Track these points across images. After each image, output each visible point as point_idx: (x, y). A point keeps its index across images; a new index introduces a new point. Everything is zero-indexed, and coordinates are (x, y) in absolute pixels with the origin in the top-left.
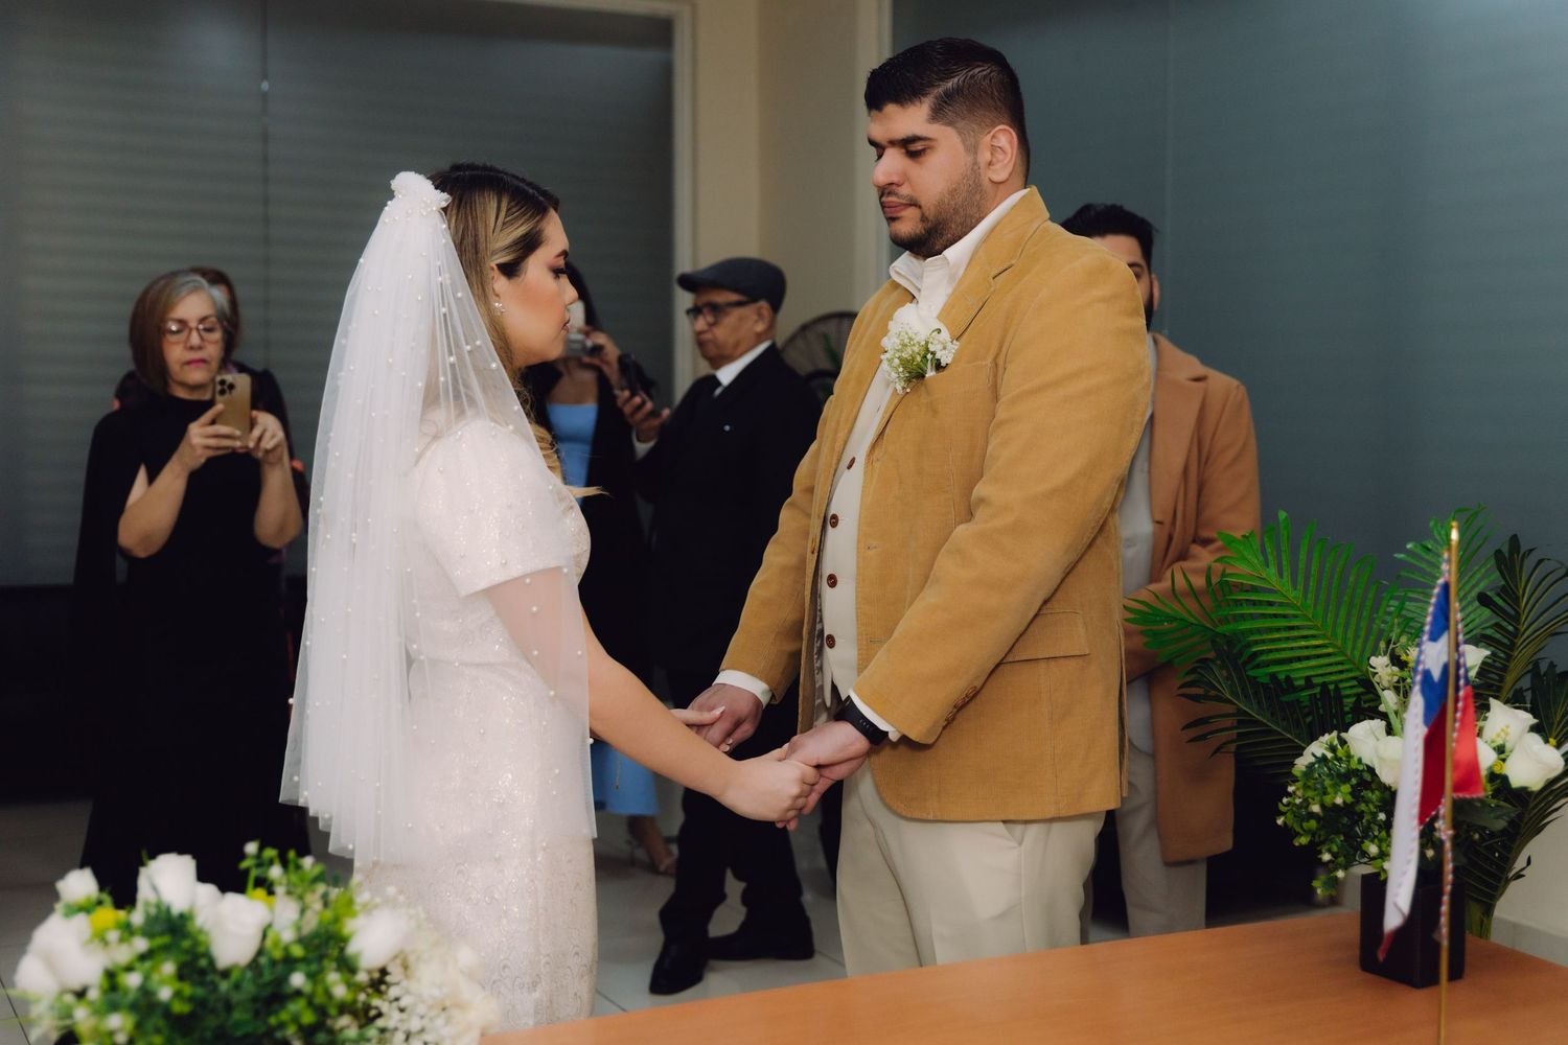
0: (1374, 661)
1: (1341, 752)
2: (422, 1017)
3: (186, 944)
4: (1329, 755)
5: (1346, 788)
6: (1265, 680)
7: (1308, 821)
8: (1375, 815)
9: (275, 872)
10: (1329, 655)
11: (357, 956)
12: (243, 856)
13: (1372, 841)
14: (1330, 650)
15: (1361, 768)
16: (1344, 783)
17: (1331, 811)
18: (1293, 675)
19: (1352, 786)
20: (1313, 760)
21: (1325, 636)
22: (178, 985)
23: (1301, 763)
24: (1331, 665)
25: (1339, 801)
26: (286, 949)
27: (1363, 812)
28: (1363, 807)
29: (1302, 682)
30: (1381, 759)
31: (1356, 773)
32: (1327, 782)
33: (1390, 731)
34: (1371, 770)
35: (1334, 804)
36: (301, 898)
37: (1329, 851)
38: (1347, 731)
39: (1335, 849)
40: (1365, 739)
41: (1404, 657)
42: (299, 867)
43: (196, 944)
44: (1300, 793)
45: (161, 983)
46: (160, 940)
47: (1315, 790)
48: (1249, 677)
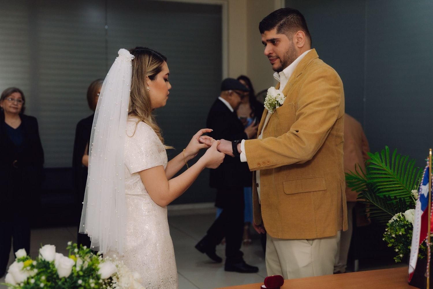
0: (413, 191)
1: (402, 219)
3: (49, 271)
4: (399, 219)
5: (403, 230)
6: (383, 197)
7: (391, 239)
9: (76, 250)
10: (402, 189)
11: (101, 274)
15: (408, 223)
16: (403, 228)
17: (398, 236)
18: (391, 195)
19: (405, 229)
20: (394, 221)
21: (400, 184)
22: (46, 283)
23: (391, 221)
24: (403, 192)
25: (401, 233)
26: (78, 272)
28: (408, 235)
29: (393, 198)
31: (407, 225)
32: (398, 228)
34: (411, 224)
35: (399, 234)
36: (83, 258)
37: (398, 248)
38: (404, 212)
39: (400, 248)
40: (409, 215)
42: (83, 249)
43: (52, 271)
44: (389, 231)
45: (41, 282)
46: (42, 270)
47: (394, 230)
48: (377, 196)
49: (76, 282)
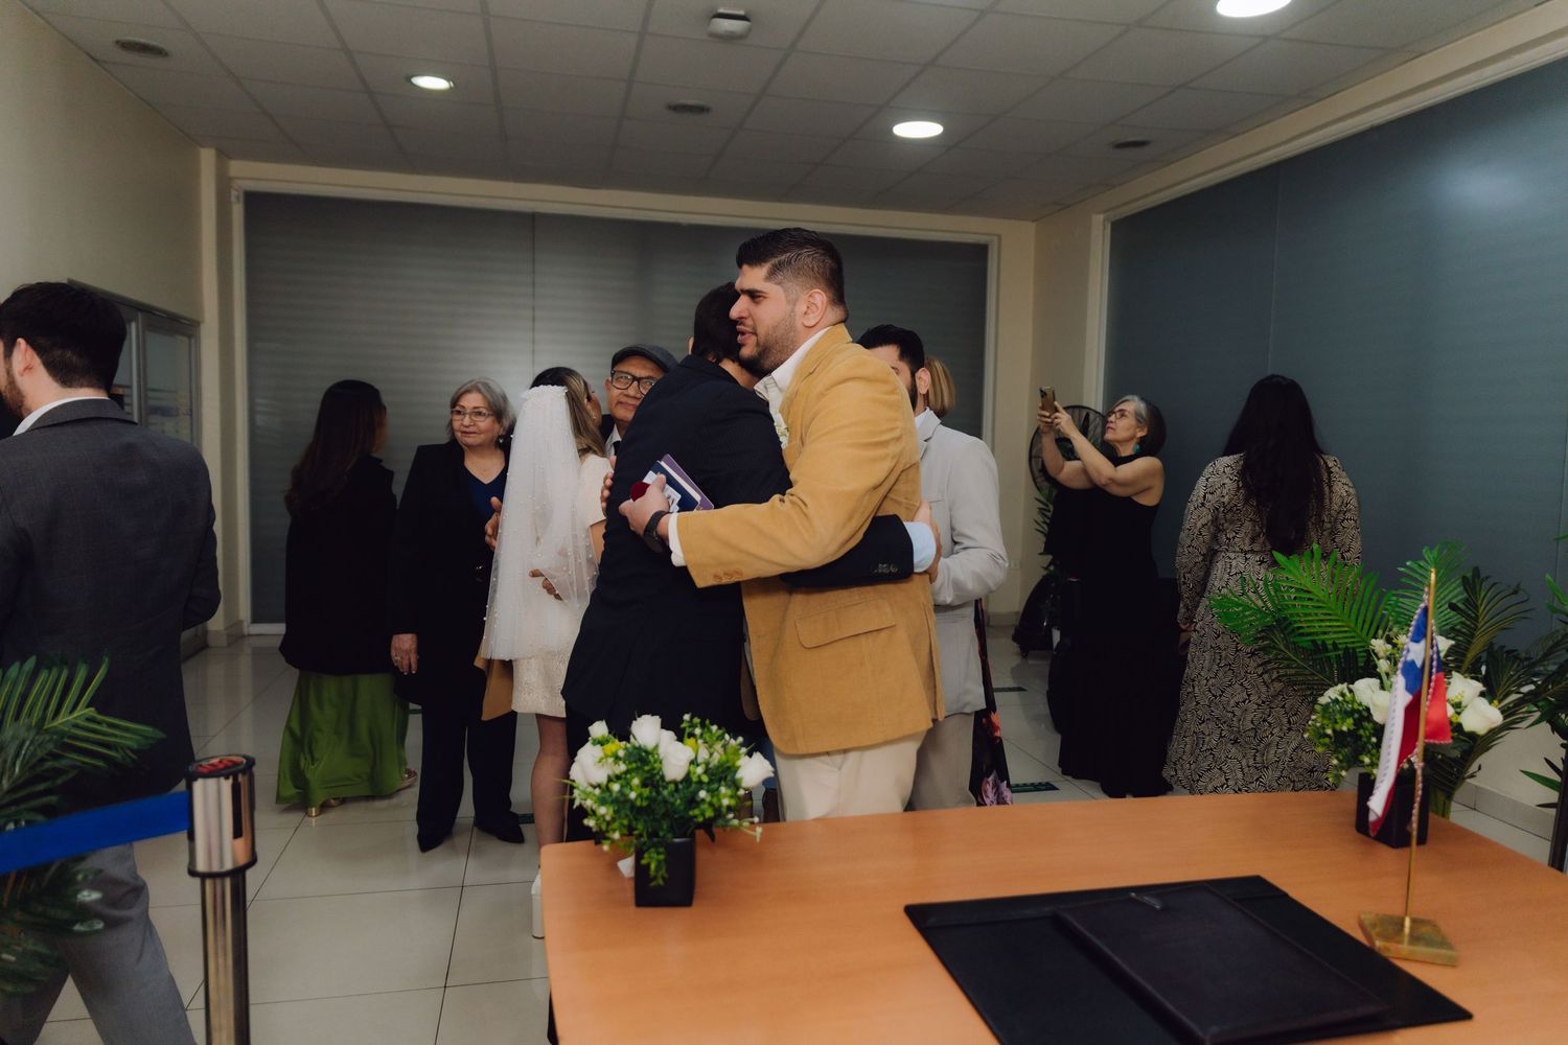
0: (1373, 641)
1: (1348, 697)
3: (647, 768)
4: (1340, 699)
5: (1350, 721)
6: (1305, 645)
8: (1369, 738)
9: (698, 731)
10: (1346, 632)
12: (682, 721)
13: (1367, 755)
14: (1346, 629)
15: (1361, 708)
16: (1349, 717)
17: (1338, 733)
18: (1325, 642)
19: (1354, 720)
20: (1330, 700)
21: (1343, 621)
22: (640, 790)
23: (1323, 700)
24: (1348, 638)
25: (1345, 728)
26: (699, 777)
27: (1361, 736)
28: (1361, 732)
29: (1331, 647)
30: (1375, 705)
31: (1358, 711)
32: (1338, 716)
33: (1382, 687)
34: (1368, 709)
35: (1342, 731)
36: (711, 746)
37: (1337, 758)
38: (1353, 683)
39: (1341, 757)
40: (1365, 690)
41: (1395, 641)
42: (710, 731)
43: (654, 769)
44: (1320, 720)
45: (631, 789)
46: (634, 765)
47: (1330, 719)
48: (1294, 643)
49: (696, 793)
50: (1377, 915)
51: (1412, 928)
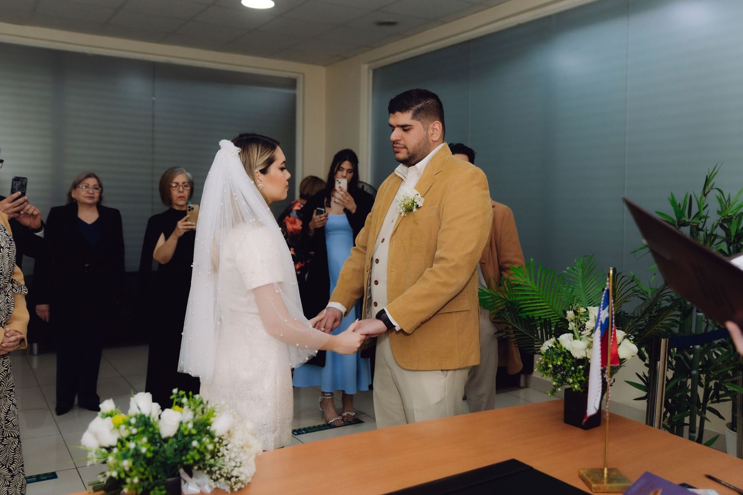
0: (567, 312)
1: (558, 346)
2: (235, 452)
4: (554, 346)
6: (525, 318)
7: (547, 370)
8: (570, 368)
9: (185, 400)
10: (550, 311)
11: (214, 431)
12: (172, 394)
13: (570, 378)
15: (566, 351)
16: (560, 356)
17: (555, 367)
18: (534, 316)
19: (563, 358)
20: (548, 348)
22: (148, 446)
25: (559, 363)
26: (190, 431)
27: (565, 366)
28: (565, 365)
29: (538, 318)
30: (573, 348)
31: (564, 353)
32: (554, 357)
33: (575, 338)
34: (569, 352)
35: (557, 364)
36: (194, 410)
37: (555, 381)
38: (559, 337)
39: (557, 380)
40: (565, 340)
41: (578, 311)
42: (193, 399)
43: (154, 431)
44: (545, 360)
46: (140, 428)
47: (550, 359)
49: (189, 443)
50: (588, 469)
51: (608, 474)
